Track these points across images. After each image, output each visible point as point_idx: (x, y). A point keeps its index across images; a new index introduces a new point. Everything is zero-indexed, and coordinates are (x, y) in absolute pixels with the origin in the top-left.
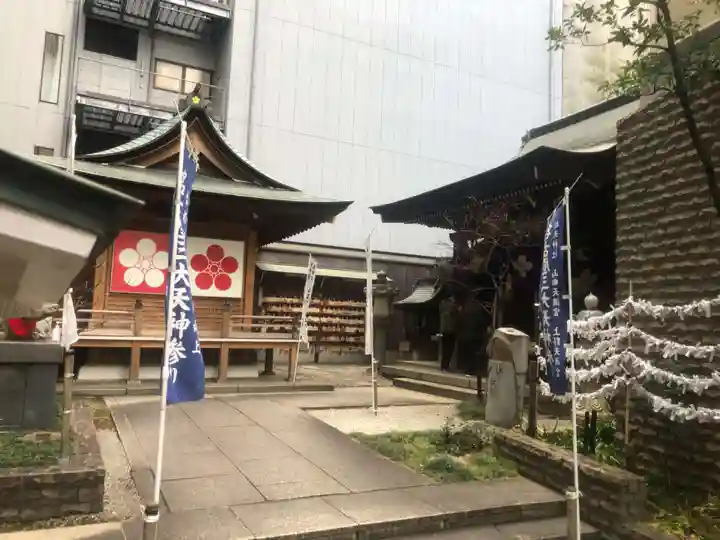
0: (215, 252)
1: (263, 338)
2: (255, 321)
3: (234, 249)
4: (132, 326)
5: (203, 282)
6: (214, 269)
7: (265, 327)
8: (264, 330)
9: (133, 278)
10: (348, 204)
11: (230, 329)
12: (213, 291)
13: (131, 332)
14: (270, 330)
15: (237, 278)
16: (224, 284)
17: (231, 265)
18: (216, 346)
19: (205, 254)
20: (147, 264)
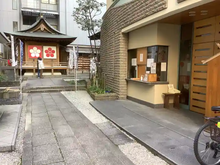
0: (50, 49)
2: (60, 63)
3: (54, 48)
5: (48, 55)
6: (50, 53)
7: (61, 64)
8: (61, 65)
9: (33, 55)
10: (76, 38)
12: (50, 57)
13: (33, 66)
15: (55, 54)
16: (52, 56)
17: (54, 52)
18: (51, 69)
19: (47, 49)
20: (35, 52)
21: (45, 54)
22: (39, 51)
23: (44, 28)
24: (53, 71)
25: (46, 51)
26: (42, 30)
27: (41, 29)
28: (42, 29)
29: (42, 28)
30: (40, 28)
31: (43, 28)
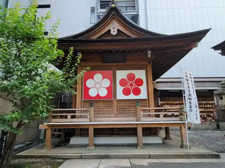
0: (131, 77)
1: (162, 120)
2: (156, 111)
3: (140, 74)
4: (88, 117)
5: (126, 92)
6: (131, 85)
11: (142, 116)
12: (132, 96)
13: (88, 120)
14: (165, 116)
15: (144, 89)
16: (137, 92)
17: (140, 82)
18: (135, 126)
19: (126, 78)
20: (98, 86)
21: (120, 89)
22: (107, 83)
23: (118, 30)
24: (140, 132)
25: (123, 82)
26: (114, 34)
27: (112, 32)
28: (114, 32)
29: (114, 28)
30: (109, 31)
31: (116, 29)
